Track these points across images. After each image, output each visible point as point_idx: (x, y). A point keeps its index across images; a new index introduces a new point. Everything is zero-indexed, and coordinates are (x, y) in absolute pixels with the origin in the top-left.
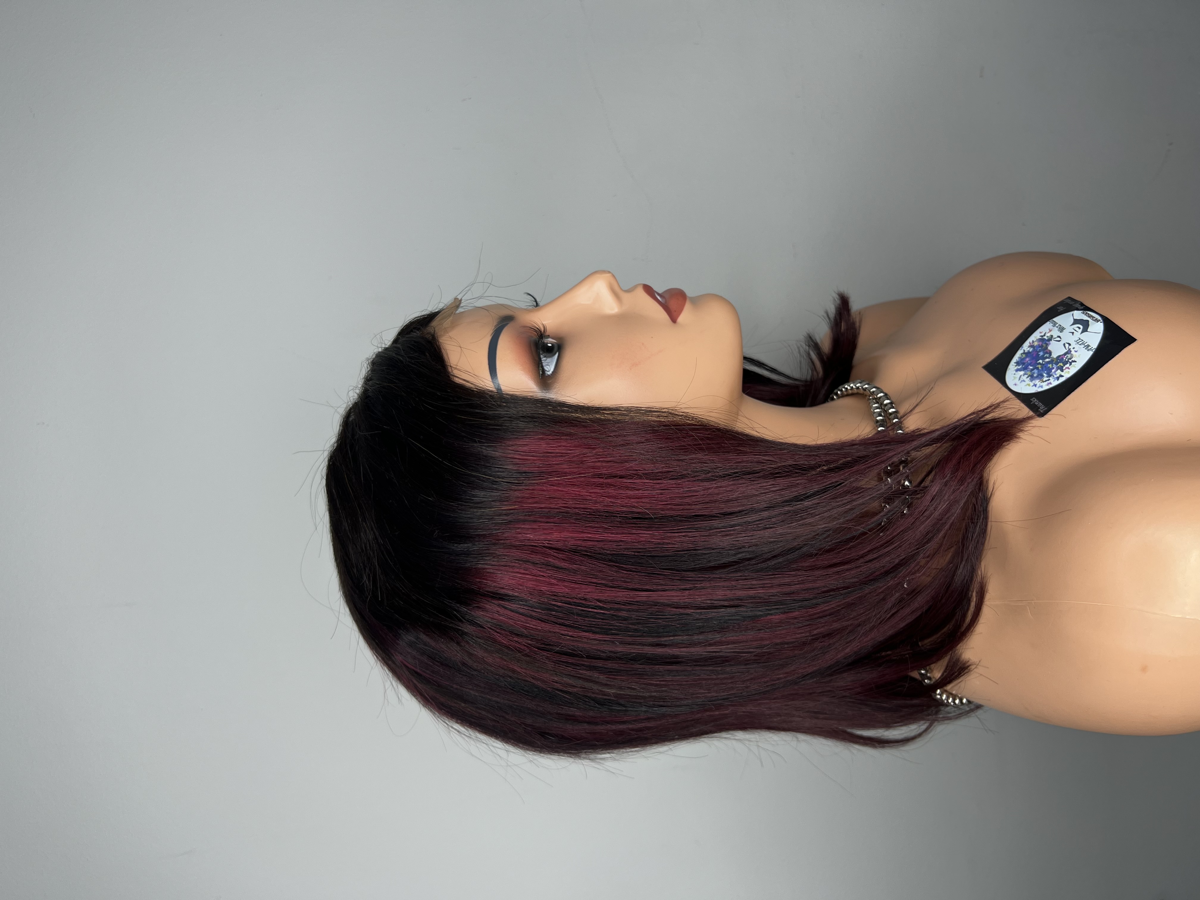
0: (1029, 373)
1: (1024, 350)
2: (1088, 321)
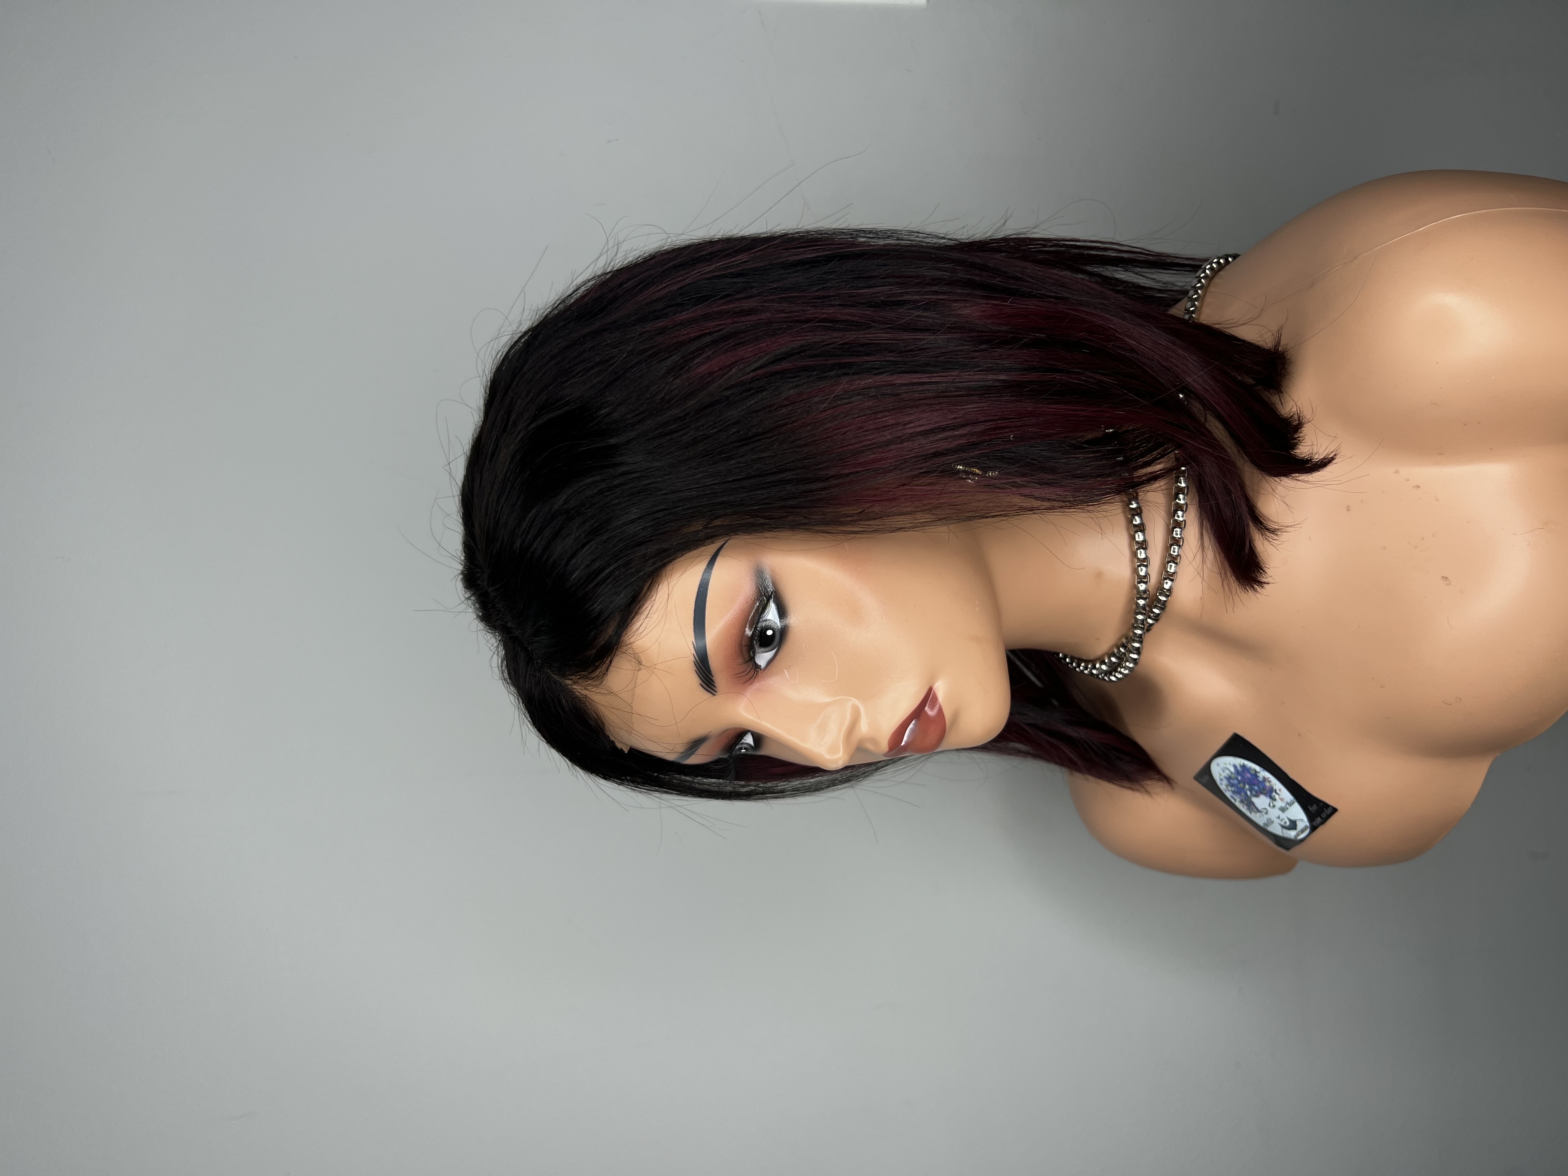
0: (1233, 776)
1: (1259, 772)
2: (1295, 829)
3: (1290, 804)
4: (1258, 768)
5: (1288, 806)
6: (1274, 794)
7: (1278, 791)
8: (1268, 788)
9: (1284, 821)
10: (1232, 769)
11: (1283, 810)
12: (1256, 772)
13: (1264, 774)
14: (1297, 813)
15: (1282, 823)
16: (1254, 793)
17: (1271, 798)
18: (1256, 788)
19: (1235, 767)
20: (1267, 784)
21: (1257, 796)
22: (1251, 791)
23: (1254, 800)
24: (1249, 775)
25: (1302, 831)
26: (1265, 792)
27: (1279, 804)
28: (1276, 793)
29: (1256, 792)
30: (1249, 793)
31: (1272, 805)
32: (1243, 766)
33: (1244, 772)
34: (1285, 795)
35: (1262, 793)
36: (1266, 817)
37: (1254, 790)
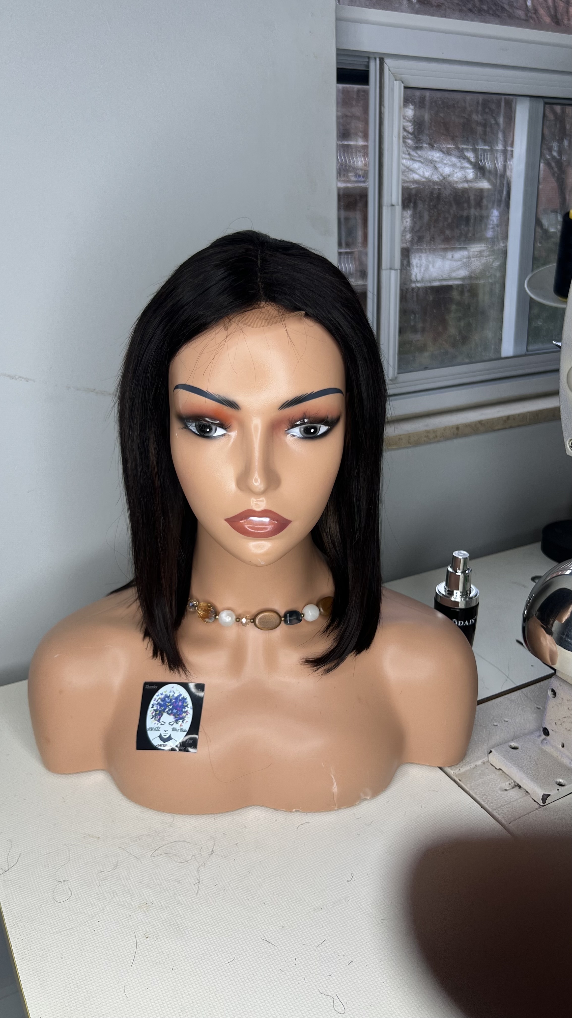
0: (172, 696)
2: (164, 743)
3: (181, 731)
4: (190, 706)
5: (179, 731)
6: (181, 721)
7: (185, 722)
8: (181, 716)
9: (164, 734)
10: (177, 694)
12: (187, 706)
13: (189, 710)
14: (178, 738)
15: (161, 735)
16: (169, 712)
17: (176, 721)
18: (175, 711)
19: (180, 695)
20: (184, 715)
21: (170, 714)
22: (169, 710)
23: (165, 715)
24: (181, 703)
25: (166, 746)
26: (177, 716)
28: (183, 721)
30: (167, 710)
31: (171, 723)
32: (184, 698)
33: (180, 700)
34: (186, 725)
35: (174, 715)
36: (159, 725)
37: (172, 711)
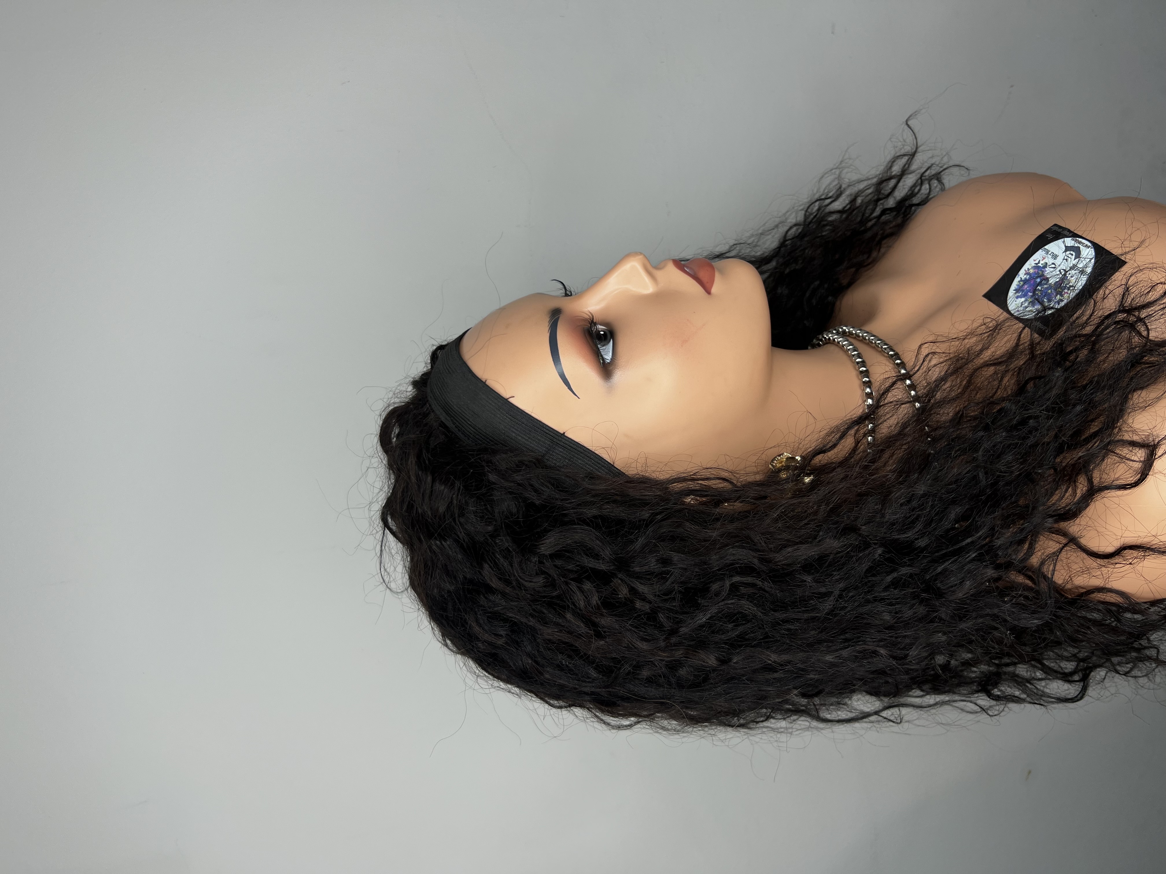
1: (1021, 278)
2: (1079, 247)
3: (1047, 252)
4: (1017, 280)
5: (1050, 253)
6: (1040, 265)
7: (1037, 262)
8: (1036, 270)
9: (1070, 256)
10: (1023, 299)
11: (1055, 257)
12: (1021, 280)
13: (1022, 274)
14: (1057, 247)
15: (1074, 257)
17: (1046, 267)
19: (1017, 297)
20: (1032, 271)
21: (1047, 279)
22: (1044, 284)
23: (1053, 281)
24: (1026, 286)
25: (1080, 243)
26: (1040, 272)
27: (1049, 260)
28: (1039, 263)
29: (1044, 279)
31: (1053, 266)
32: (1017, 291)
33: (1023, 291)
34: (1038, 257)
35: (1043, 275)
37: (1041, 282)
